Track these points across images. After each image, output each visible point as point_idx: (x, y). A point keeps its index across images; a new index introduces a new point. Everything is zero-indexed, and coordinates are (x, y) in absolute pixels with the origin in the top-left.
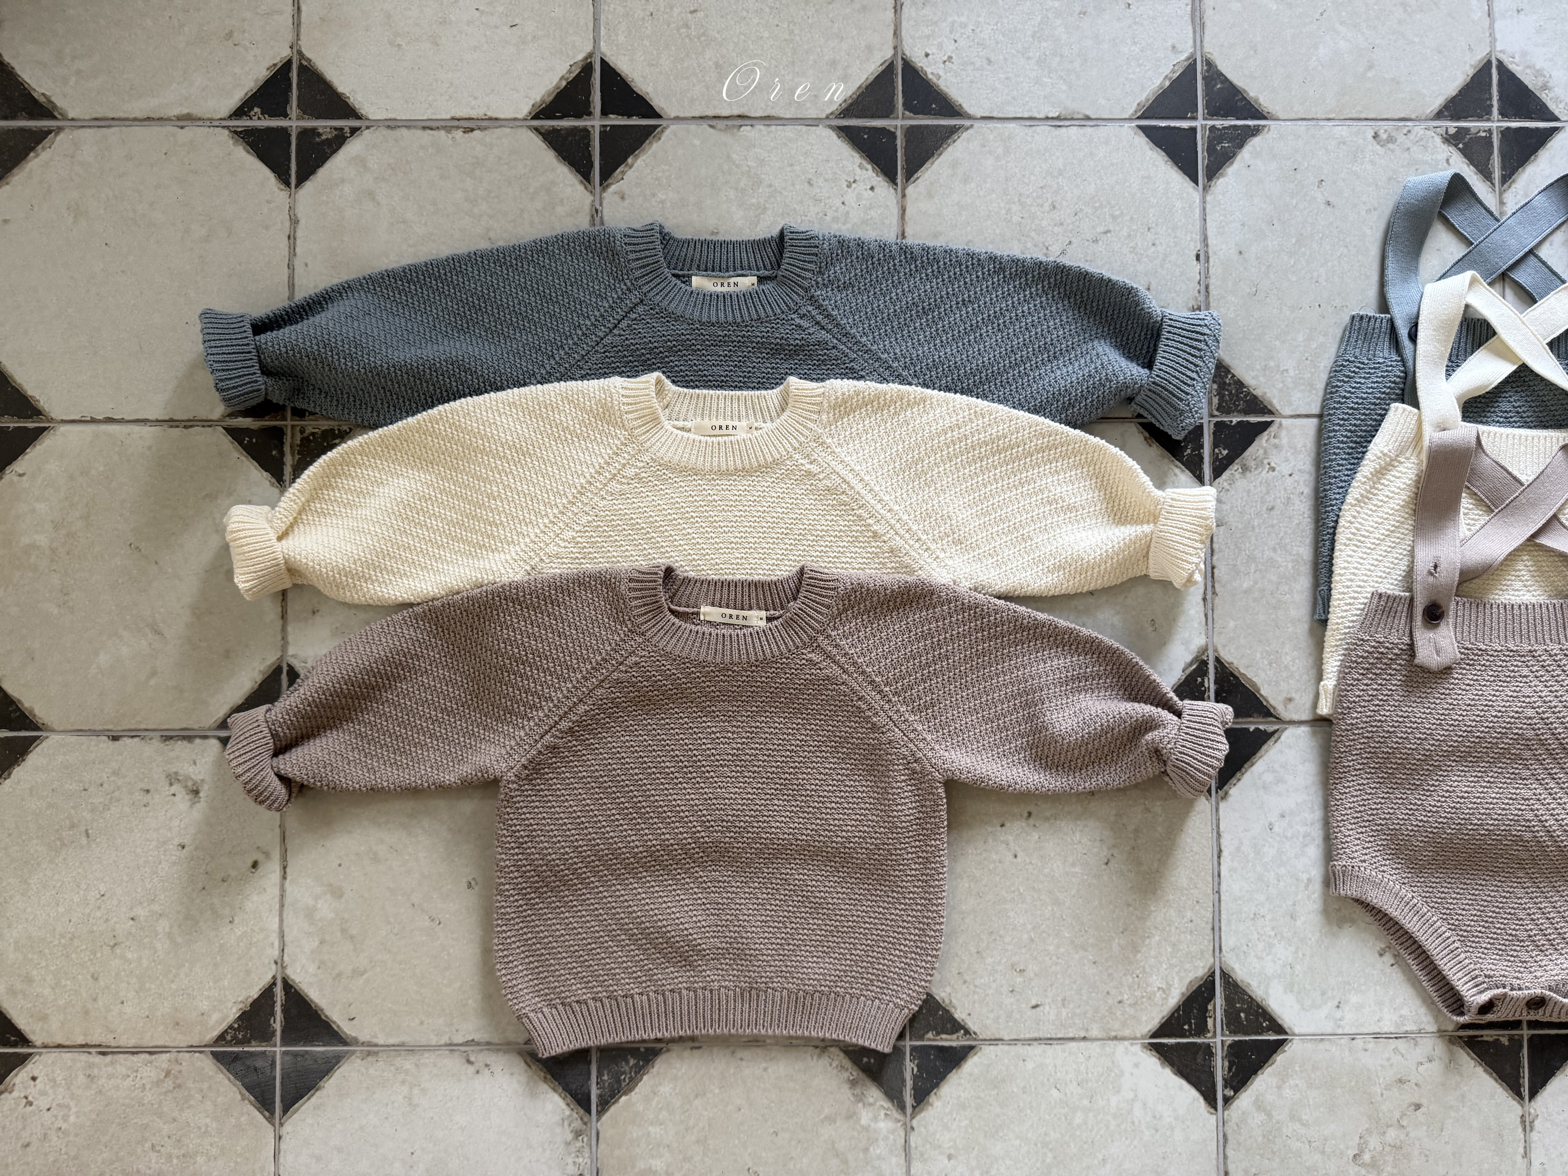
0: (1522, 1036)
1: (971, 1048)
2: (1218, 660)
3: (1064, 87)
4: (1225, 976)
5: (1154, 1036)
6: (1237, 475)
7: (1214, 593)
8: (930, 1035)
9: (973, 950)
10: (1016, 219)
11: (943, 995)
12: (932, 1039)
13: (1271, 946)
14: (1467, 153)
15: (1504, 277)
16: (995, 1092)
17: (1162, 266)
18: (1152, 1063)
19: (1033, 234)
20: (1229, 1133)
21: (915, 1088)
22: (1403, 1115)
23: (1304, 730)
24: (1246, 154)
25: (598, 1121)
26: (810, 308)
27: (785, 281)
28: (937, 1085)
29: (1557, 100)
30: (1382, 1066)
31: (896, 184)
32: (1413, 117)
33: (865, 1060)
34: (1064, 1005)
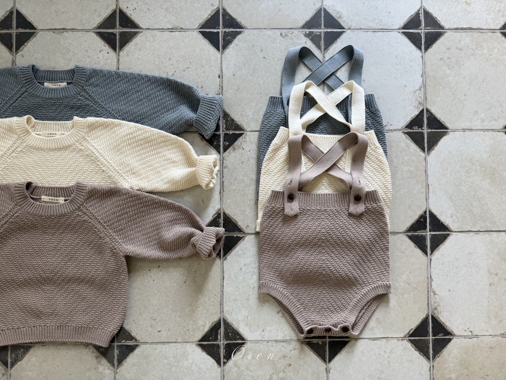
0: (326, 341)
1: (137, 345)
2: (224, 213)
3: (174, 18)
4: (225, 321)
5: (199, 341)
6: (231, 151)
7: (223, 191)
8: (123, 341)
9: (138, 312)
10: (157, 63)
11: (128, 328)
12: (124, 343)
13: (240, 310)
14: (313, 40)
15: (324, 82)
16: (145, 360)
17: (207, 80)
18: (199, 350)
19: (163, 68)
20: (225, 374)
21: (118, 359)
22: (285, 368)
23: (253, 236)
24: (236, 41)
25: (10, 370)
26: (84, 93)
27: (76, 84)
28: (125, 358)
29: (344, 22)
30: (278, 352)
31: (116, 51)
32: (294, 27)
33: (101, 349)
34: (169, 331)
